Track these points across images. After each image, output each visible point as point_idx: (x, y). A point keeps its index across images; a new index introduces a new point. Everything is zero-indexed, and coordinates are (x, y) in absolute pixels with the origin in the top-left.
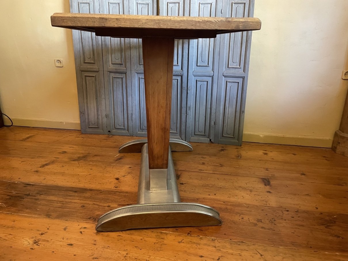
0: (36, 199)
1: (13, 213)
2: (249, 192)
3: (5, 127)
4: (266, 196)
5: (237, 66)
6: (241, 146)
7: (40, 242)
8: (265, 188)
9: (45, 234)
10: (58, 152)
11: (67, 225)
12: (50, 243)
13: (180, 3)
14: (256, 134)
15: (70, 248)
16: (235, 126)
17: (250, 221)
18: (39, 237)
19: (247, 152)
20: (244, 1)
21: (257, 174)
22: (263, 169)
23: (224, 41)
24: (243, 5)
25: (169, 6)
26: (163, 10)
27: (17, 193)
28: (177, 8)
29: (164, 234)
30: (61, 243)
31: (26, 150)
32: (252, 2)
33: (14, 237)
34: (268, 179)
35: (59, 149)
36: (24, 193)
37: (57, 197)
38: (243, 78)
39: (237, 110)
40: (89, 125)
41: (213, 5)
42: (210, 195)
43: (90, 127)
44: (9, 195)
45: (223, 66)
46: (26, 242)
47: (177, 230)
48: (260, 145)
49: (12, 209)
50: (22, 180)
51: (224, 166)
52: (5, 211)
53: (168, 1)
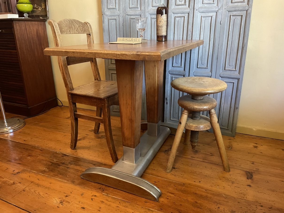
0: (68, 168)
1: (51, 177)
2: (230, 184)
3: (58, 107)
4: (245, 190)
5: (233, 68)
6: (234, 137)
7: (64, 203)
8: (247, 181)
9: (69, 196)
10: (90, 129)
11: (84, 192)
12: (70, 205)
13: (185, 17)
14: (249, 127)
15: (82, 210)
16: (230, 120)
17: (225, 211)
18: (64, 198)
19: (238, 144)
20: (241, 14)
21: (242, 167)
22: (249, 162)
23: (222, 47)
24: (241, 17)
25: (176, 20)
26: (171, 22)
27: (56, 161)
28: (182, 21)
29: (151, 211)
30: (77, 206)
31: (68, 126)
32: (248, 15)
33: (48, 196)
34: (252, 173)
35: (90, 127)
36: (61, 162)
37: (81, 168)
38: (238, 79)
39: (231, 106)
40: (113, 110)
41: (213, 17)
42: (195, 182)
43: (114, 110)
44: (51, 162)
45: (220, 68)
46: (55, 201)
47: (162, 209)
48: (253, 138)
49: (51, 173)
50: (62, 151)
51: (214, 155)
52: (47, 175)
53: (175, 16)
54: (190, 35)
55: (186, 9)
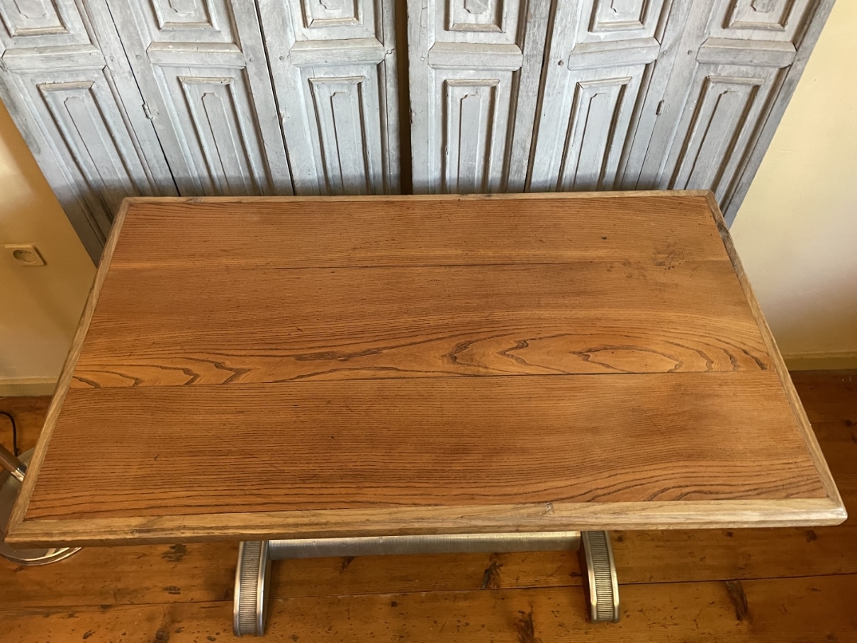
13: (498, 85)
20: (755, 78)
25: (453, 97)
26: (426, 109)
28: (484, 102)
34: (739, 582)
41: (630, 89)
53: (444, 78)
54: (520, 161)
55: (505, 56)
